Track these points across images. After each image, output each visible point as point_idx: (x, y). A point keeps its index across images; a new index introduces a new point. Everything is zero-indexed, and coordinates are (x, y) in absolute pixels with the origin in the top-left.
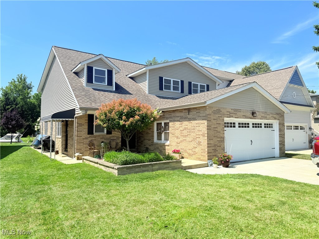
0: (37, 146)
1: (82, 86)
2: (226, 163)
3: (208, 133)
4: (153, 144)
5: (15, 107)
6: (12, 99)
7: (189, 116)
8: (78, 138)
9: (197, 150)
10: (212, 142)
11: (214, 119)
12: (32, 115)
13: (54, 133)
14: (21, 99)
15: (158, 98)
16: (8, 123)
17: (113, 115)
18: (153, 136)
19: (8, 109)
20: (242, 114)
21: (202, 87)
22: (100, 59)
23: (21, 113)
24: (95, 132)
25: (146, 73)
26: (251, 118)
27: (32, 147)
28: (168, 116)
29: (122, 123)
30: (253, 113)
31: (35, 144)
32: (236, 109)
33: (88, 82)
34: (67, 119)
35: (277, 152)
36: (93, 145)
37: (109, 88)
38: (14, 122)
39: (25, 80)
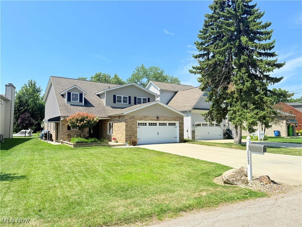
0: (42, 138)
1: (65, 104)
2: (134, 144)
3: (126, 129)
4: (107, 135)
5: (27, 108)
6: (24, 101)
7: (120, 120)
8: (62, 132)
9: (122, 138)
10: (128, 133)
11: (130, 122)
12: (40, 115)
13: (52, 129)
14: (32, 101)
15: (111, 108)
16: (23, 122)
17: (74, 121)
18: (107, 131)
19: (22, 110)
20: (149, 118)
21: (144, 99)
22: (75, 88)
23: (32, 113)
24: (72, 129)
25: (104, 93)
26: (156, 120)
27: (39, 139)
28: (112, 119)
29: (78, 124)
30: (158, 118)
31: (40, 136)
32: (145, 116)
33: (68, 101)
34: (58, 122)
35: (178, 139)
36: (70, 136)
37: (81, 104)
38: (27, 122)
39: (35, 85)
